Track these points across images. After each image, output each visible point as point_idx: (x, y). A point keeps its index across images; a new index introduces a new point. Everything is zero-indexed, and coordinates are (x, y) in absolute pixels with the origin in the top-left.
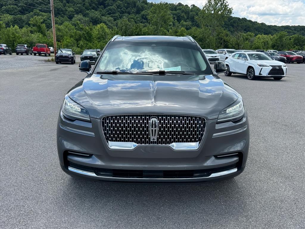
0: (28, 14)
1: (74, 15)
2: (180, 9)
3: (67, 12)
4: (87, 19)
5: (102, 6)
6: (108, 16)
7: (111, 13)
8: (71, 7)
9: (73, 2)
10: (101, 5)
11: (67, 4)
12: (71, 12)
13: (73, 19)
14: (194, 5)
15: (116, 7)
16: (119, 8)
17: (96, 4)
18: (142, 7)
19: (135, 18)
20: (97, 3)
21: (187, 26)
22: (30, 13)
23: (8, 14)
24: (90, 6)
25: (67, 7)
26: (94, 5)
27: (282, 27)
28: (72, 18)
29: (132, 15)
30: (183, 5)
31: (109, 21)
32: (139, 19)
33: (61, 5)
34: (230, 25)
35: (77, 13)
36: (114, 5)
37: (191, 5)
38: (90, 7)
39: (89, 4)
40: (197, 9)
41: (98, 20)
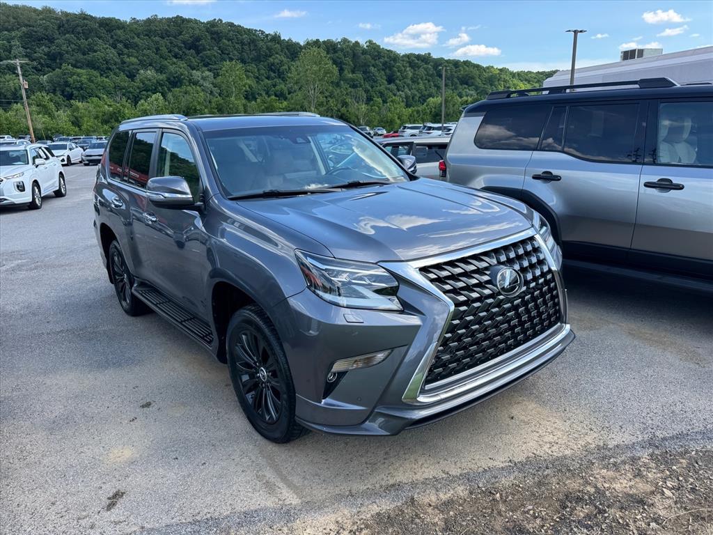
0: (51, 74)
1: (138, 70)
2: (342, 50)
3: (125, 65)
4: (162, 77)
5: (192, 51)
6: (204, 69)
7: (211, 63)
8: (132, 56)
9: (137, 46)
10: (190, 50)
11: (126, 51)
12: (133, 64)
13: (138, 78)
15: (219, 51)
16: (225, 54)
17: (180, 48)
18: (268, 48)
19: (256, 70)
20: (183, 45)
21: (353, 80)
22: (54, 70)
23: (14, 75)
24: (170, 52)
25: (126, 56)
26: (177, 50)
28: (135, 76)
29: (249, 65)
31: (204, 78)
32: (262, 71)
33: (113, 54)
34: (437, 76)
35: (145, 67)
36: (215, 48)
38: (169, 54)
39: (167, 49)
41: (184, 79)
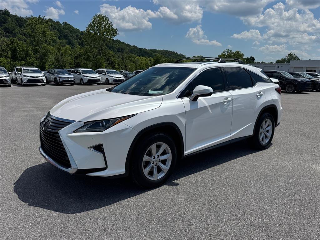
14: (66, 23)
27: (151, 50)
30: (55, 22)
37: (63, 23)
40: (70, 27)
